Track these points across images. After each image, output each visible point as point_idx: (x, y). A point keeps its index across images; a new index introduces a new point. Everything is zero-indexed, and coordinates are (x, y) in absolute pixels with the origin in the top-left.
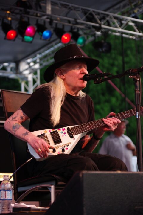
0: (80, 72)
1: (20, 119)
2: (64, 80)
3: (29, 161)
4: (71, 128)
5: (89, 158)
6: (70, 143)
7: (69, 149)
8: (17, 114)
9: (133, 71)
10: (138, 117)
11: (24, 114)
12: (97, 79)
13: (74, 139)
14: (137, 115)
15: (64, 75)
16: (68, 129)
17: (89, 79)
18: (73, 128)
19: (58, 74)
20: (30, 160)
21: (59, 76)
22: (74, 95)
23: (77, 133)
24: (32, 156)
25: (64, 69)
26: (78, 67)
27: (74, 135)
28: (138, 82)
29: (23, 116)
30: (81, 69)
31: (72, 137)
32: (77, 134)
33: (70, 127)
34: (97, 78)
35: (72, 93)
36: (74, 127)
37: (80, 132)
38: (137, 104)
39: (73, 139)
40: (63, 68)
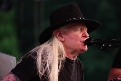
8: (8, 79)
11: (16, 79)
12: (104, 45)
15: (63, 38)
17: (92, 44)
22: (72, 59)
25: (64, 30)
26: (79, 29)
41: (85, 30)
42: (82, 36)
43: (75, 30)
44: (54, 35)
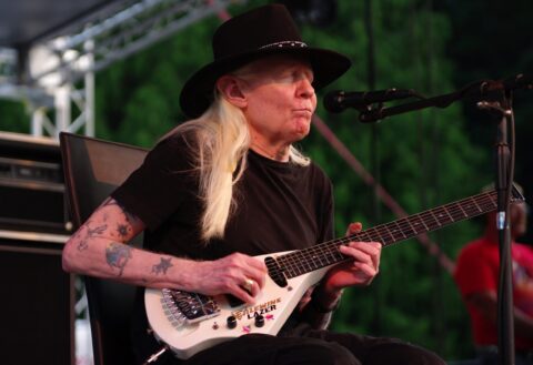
0: (296, 92)
1: (118, 233)
2: (244, 109)
3: (154, 358)
4: (278, 259)
5: (342, 347)
6: (279, 301)
7: (276, 317)
8: (105, 219)
9: (491, 88)
10: (505, 225)
11: (127, 220)
12: (370, 109)
13: (290, 289)
14: (502, 219)
15: (244, 98)
16: (268, 261)
18: (283, 257)
19: (224, 91)
20: (159, 357)
21: (227, 99)
23: (296, 270)
24: (163, 344)
25: (245, 78)
27: (289, 277)
28: (505, 121)
29: (125, 223)
30: (299, 83)
31: (282, 283)
32: (299, 275)
33: (274, 256)
34: (369, 104)
35: (268, 153)
36: (288, 256)
37: (307, 267)
38: (501, 187)
39: (285, 289)
40: (243, 74)
41: (304, 76)
42: (296, 96)
43: (278, 77)
44: (218, 92)
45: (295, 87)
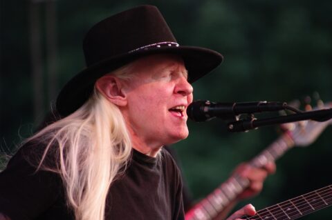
21: (108, 98)
26: (168, 72)
30: (178, 81)
34: (237, 115)
41: (181, 74)
42: (174, 92)
44: (97, 91)
45: (174, 85)
